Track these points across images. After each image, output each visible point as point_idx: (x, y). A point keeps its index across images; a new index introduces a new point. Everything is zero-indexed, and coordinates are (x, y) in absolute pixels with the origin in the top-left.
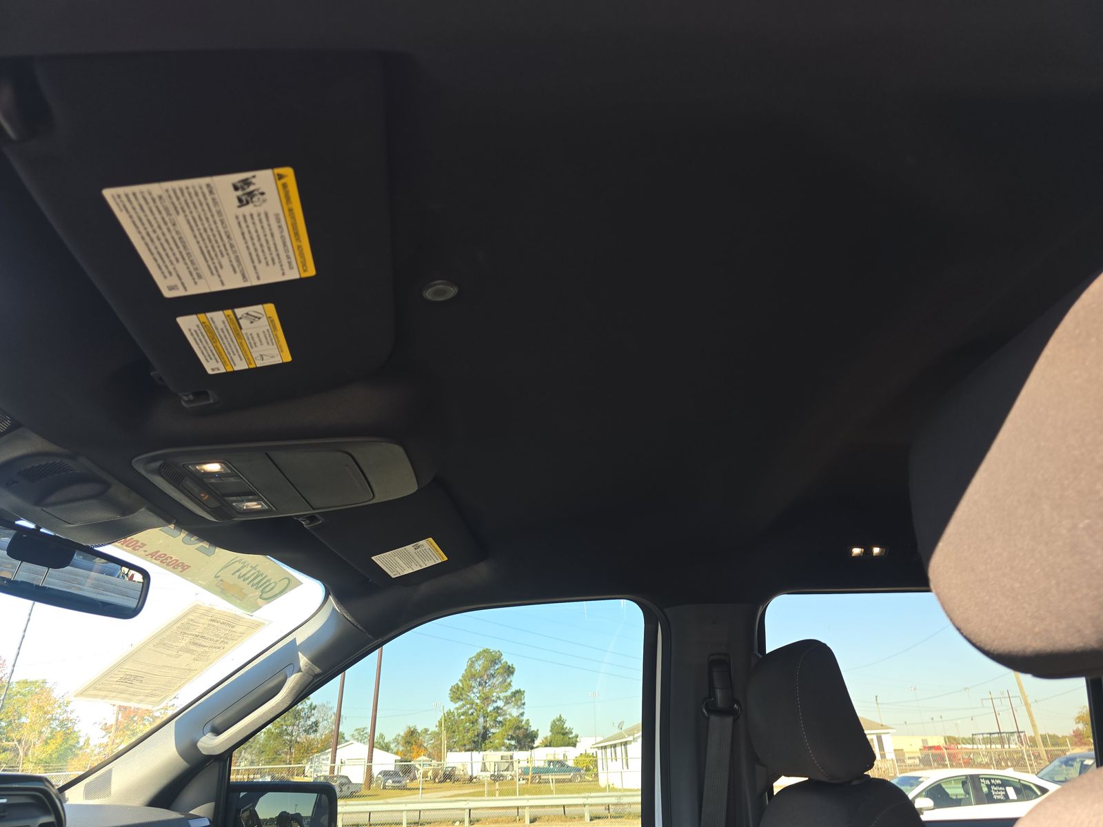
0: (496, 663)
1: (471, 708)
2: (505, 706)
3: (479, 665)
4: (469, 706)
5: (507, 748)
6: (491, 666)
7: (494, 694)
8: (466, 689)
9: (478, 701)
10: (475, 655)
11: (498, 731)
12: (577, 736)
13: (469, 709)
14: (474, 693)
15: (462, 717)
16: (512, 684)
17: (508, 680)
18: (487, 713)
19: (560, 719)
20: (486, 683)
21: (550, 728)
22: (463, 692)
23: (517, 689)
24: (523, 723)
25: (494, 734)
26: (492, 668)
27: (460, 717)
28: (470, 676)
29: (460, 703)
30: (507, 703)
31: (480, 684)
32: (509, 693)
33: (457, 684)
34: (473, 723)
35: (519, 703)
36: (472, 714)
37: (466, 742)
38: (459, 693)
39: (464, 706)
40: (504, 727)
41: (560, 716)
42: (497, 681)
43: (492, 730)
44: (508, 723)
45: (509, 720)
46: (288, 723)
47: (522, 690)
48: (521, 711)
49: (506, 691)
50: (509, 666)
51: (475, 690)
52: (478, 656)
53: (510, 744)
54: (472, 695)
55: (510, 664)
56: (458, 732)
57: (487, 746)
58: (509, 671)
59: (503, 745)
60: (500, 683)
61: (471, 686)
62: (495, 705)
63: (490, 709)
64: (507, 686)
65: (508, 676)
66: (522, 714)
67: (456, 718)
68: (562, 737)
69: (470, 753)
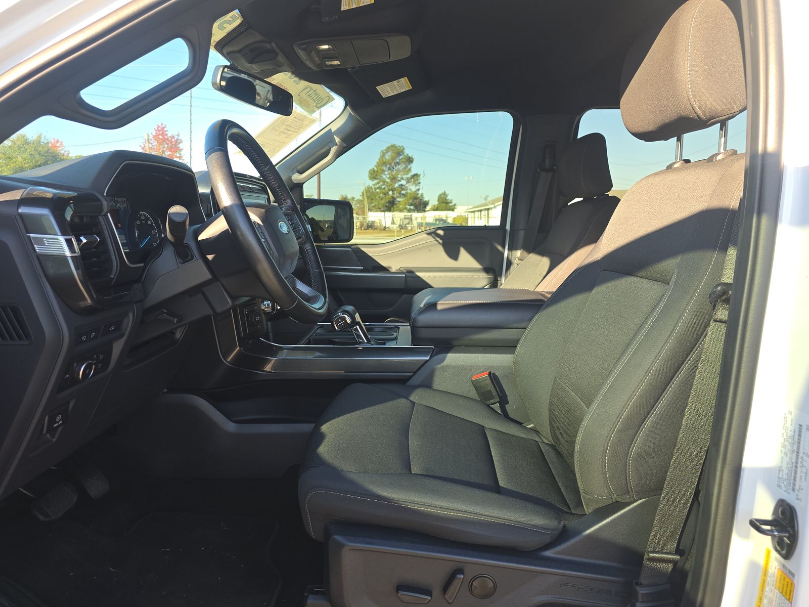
0: (401, 155)
1: (384, 185)
2: (407, 184)
3: (389, 156)
4: (382, 183)
5: (408, 210)
6: (397, 157)
7: (399, 176)
8: (380, 171)
9: (388, 180)
10: (385, 148)
11: (402, 200)
12: (455, 205)
13: (382, 185)
14: (385, 175)
15: (378, 190)
16: (412, 169)
17: (409, 167)
18: (394, 188)
19: (444, 194)
20: (393, 168)
21: (437, 199)
22: (378, 174)
23: (415, 173)
24: (419, 195)
25: (399, 202)
26: (398, 158)
27: (376, 190)
28: (382, 163)
29: (376, 181)
30: (408, 182)
31: (389, 169)
32: (409, 176)
33: (373, 169)
34: (385, 194)
35: (416, 182)
36: (384, 188)
37: (381, 206)
38: (375, 175)
39: (378, 183)
40: (406, 198)
41: (445, 192)
42: (401, 167)
43: (398, 199)
44: (409, 195)
45: (410, 193)
47: (419, 174)
48: (418, 188)
49: (408, 174)
50: (409, 157)
51: (386, 173)
52: (388, 149)
53: (410, 209)
54: (384, 176)
55: (410, 155)
56: (376, 200)
57: (395, 209)
58: (410, 160)
59: (406, 209)
60: (403, 168)
61: (383, 170)
62: (400, 183)
63: (396, 185)
64: (408, 171)
65: (409, 164)
66: (418, 190)
67: (374, 190)
68: (445, 205)
69: (383, 213)
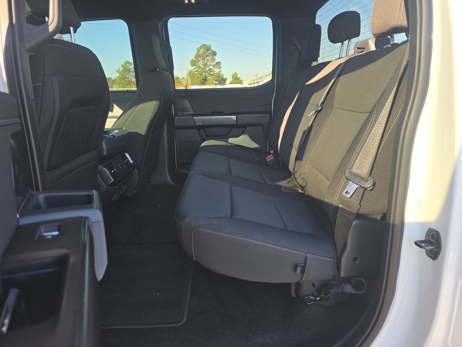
0: (209, 51)
1: (200, 69)
2: (213, 68)
3: (202, 51)
4: (198, 68)
5: (215, 84)
6: (207, 52)
7: (209, 63)
8: (197, 61)
9: (202, 66)
10: (199, 46)
11: (211, 78)
12: (242, 80)
13: (198, 69)
14: (200, 63)
15: (196, 72)
16: (216, 59)
17: (214, 58)
18: (206, 71)
19: (236, 74)
20: (205, 59)
21: (231, 77)
22: (196, 62)
23: (218, 61)
24: (221, 75)
26: (207, 53)
27: (195, 72)
28: (198, 56)
29: (195, 67)
30: (214, 67)
31: (203, 59)
32: (215, 63)
33: (193, 59)
34: (201, 75)
35: (219, 67)
36: (200, 71)
37: (198, 82)
38: (194, 63)
39: (196, 68)
40: (213, 77)
41: (236, 72)
42: (209, 58)
43: (208, 78)
44: (214, 75)
45: (215, 74)
46: (126, 74)
47: (220, 62)
48: (220, 70)
49: (214, 62)
50: (214, 52)
51: (201, 62)
52: (201, 46)
53: (216, 83)
54: (200, 64)
55: (214, 50)
56: (195, 78)
57: (207, 83)
58: (214, 54)
59: (213, 83)
60: (211, 59)
61: (199, 60)
62: (209, 68)
63: (207, 69)
64: (214, 60)
65: (214, 56)
66: (220, 71)
67: (194, 73)
68: (236, 80)
69: (200, 86)
